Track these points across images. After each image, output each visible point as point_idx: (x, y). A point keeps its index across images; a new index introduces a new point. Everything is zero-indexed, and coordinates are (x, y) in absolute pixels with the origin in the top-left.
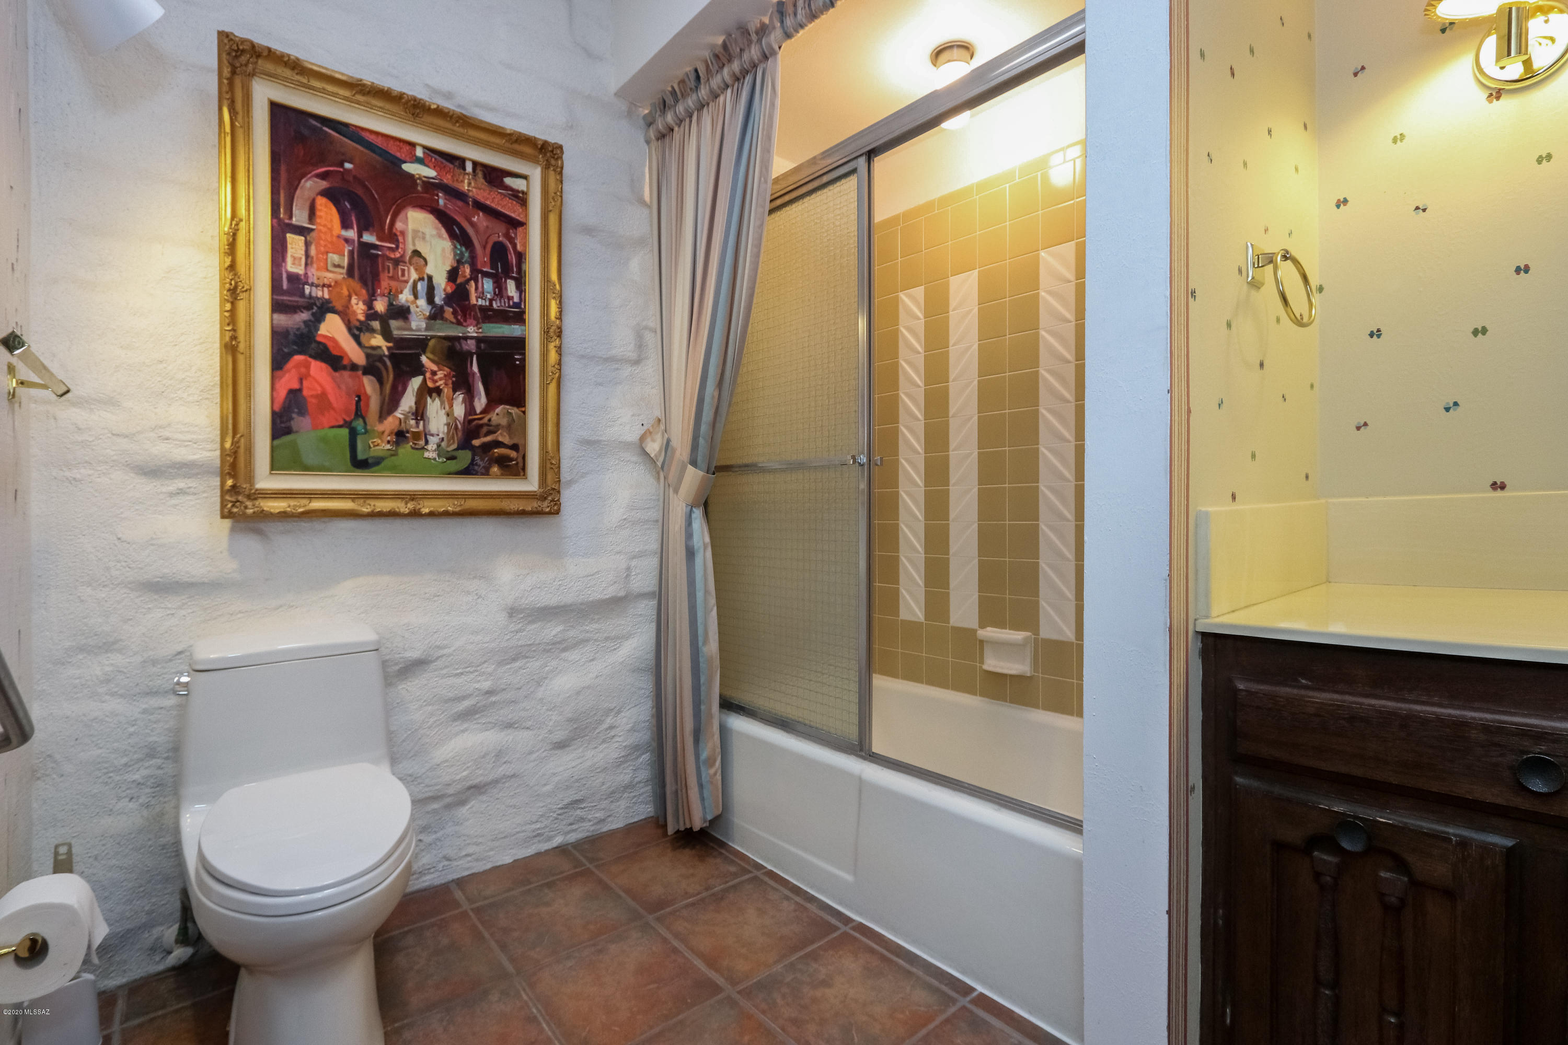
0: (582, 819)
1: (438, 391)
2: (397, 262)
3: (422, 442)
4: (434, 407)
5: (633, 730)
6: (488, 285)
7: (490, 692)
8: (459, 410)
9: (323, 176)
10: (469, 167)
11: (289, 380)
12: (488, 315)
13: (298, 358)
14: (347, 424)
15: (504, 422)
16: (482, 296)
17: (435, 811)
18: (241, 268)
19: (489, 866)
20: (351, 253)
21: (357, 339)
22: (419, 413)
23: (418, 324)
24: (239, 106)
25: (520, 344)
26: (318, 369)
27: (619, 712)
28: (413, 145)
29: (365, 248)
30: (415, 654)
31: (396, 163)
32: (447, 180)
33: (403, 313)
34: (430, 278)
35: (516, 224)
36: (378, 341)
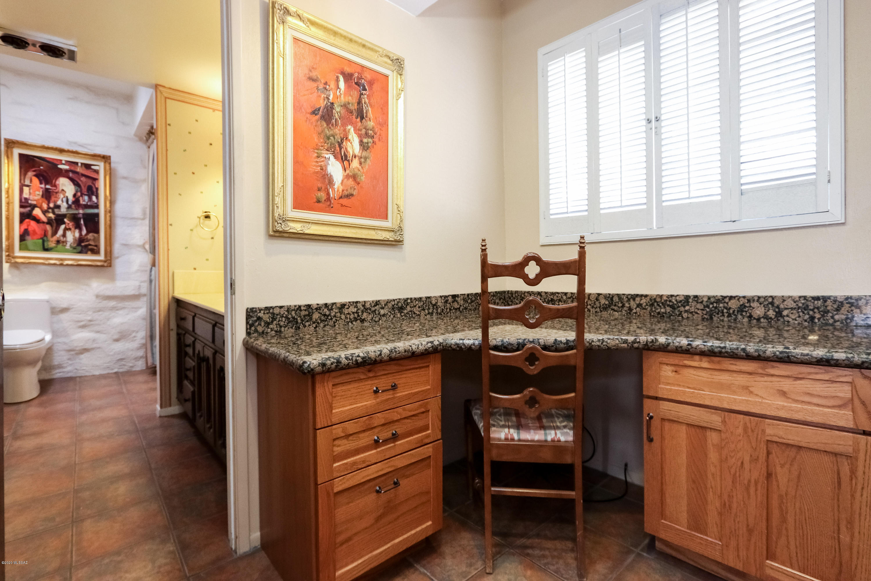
0: (124, 365)
1: (70, 229)
2: (57, 193)
3: (65, 244)
4: (69, 234)
5: (142, 338)
6: (86, 198)
7: (90, 321)
8: (77, 234)
9: (34, 171)
10: (80, 164)
11: (24, 226)
12: (86, 206)
13: (27, 220)
14: (42, 238)
15: (92, 238)
16: (84, 201)
17: (73, 355)
18: (10, 197)
19: (91, 374)
20: (43, 191)
21: (44, 214)
22: (64, 235)
23: (64, 210)
24: (10, 156)
25: (97, 215)
26: (33, 223)
27: (137, 332)
28: (61, 160)
29: (47, 190)
30: (64, 306)
31: (56, 165)
32: (73, 168)
33: (59, 207)
34: (67, 197)
35: (95, 179)
36: (51, 215)
